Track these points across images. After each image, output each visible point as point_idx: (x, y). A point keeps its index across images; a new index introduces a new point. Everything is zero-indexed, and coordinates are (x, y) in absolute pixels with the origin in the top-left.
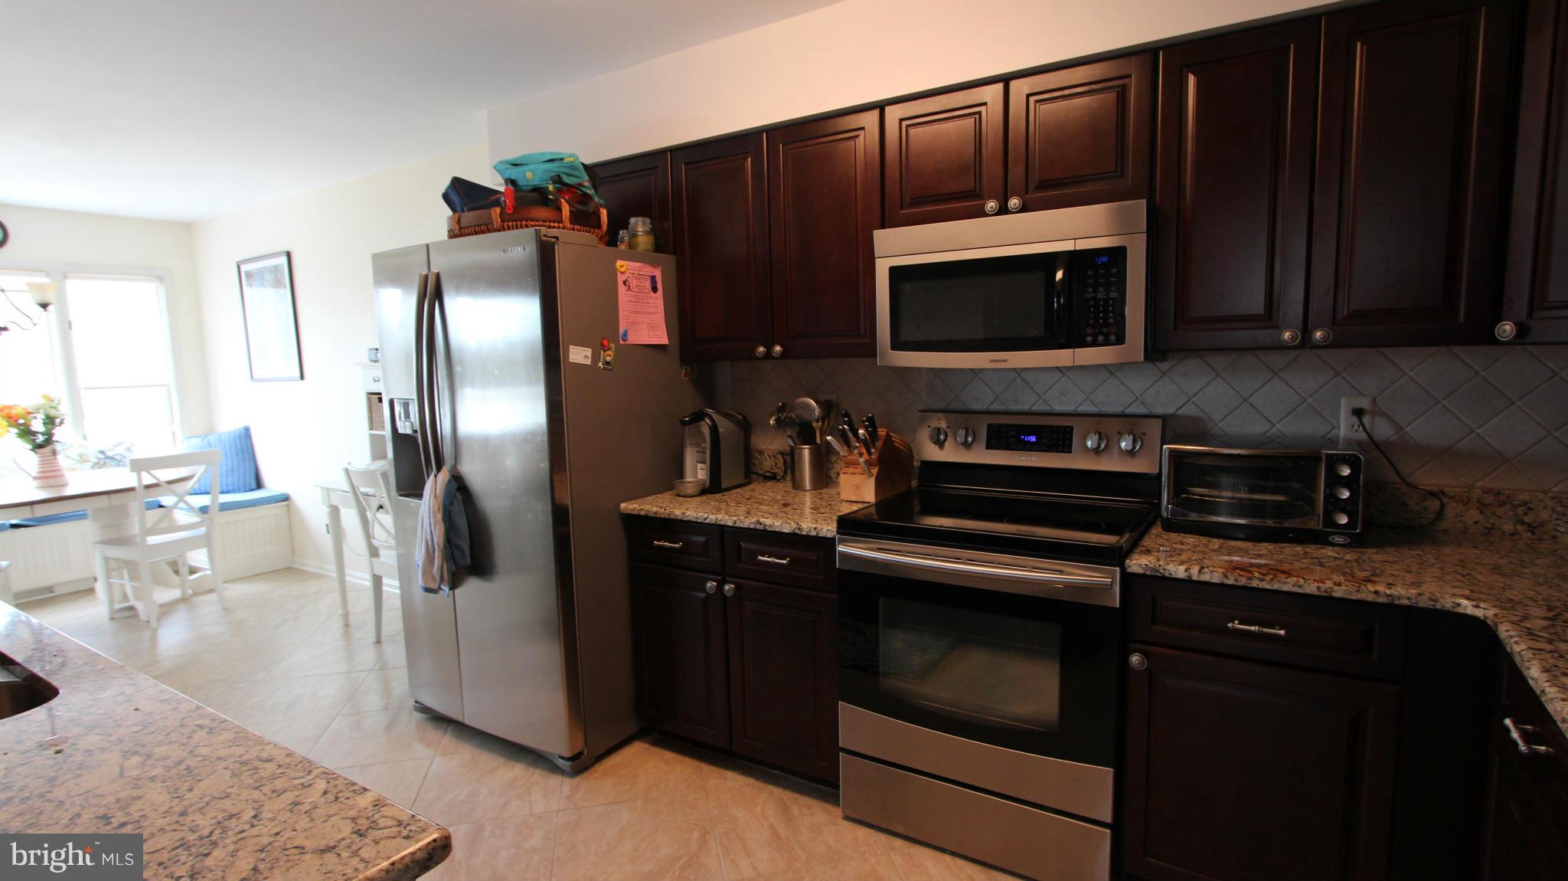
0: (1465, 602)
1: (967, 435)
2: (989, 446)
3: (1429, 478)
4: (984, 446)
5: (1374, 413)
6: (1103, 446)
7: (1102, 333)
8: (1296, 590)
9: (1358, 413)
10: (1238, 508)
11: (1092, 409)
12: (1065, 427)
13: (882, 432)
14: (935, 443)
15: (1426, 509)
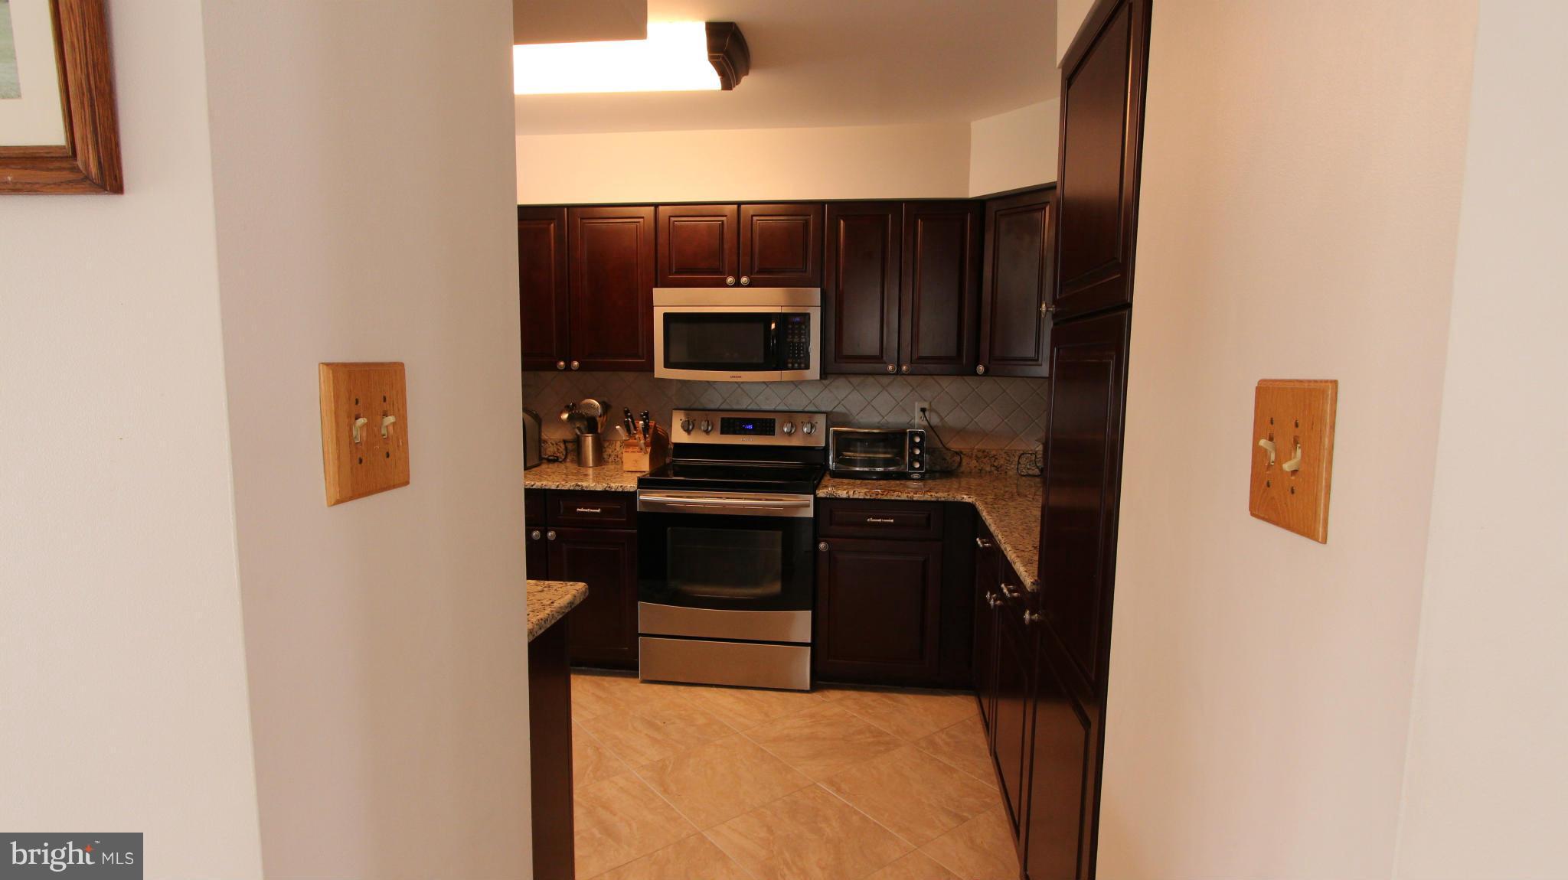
0: (965, 496)
1: (708, 425)
2: (722, 433)
3: (955, 445)
4: (719, 432)
5: (932, 410)
6: (793, 431)
7: (796, 363)
8: (898, 498)
9: (923, 410)
10: (864, 463)
11: (785, 408)
12: (771, 419)
13: (652, 423)
14: (685, 431)
15: (954, 461)
